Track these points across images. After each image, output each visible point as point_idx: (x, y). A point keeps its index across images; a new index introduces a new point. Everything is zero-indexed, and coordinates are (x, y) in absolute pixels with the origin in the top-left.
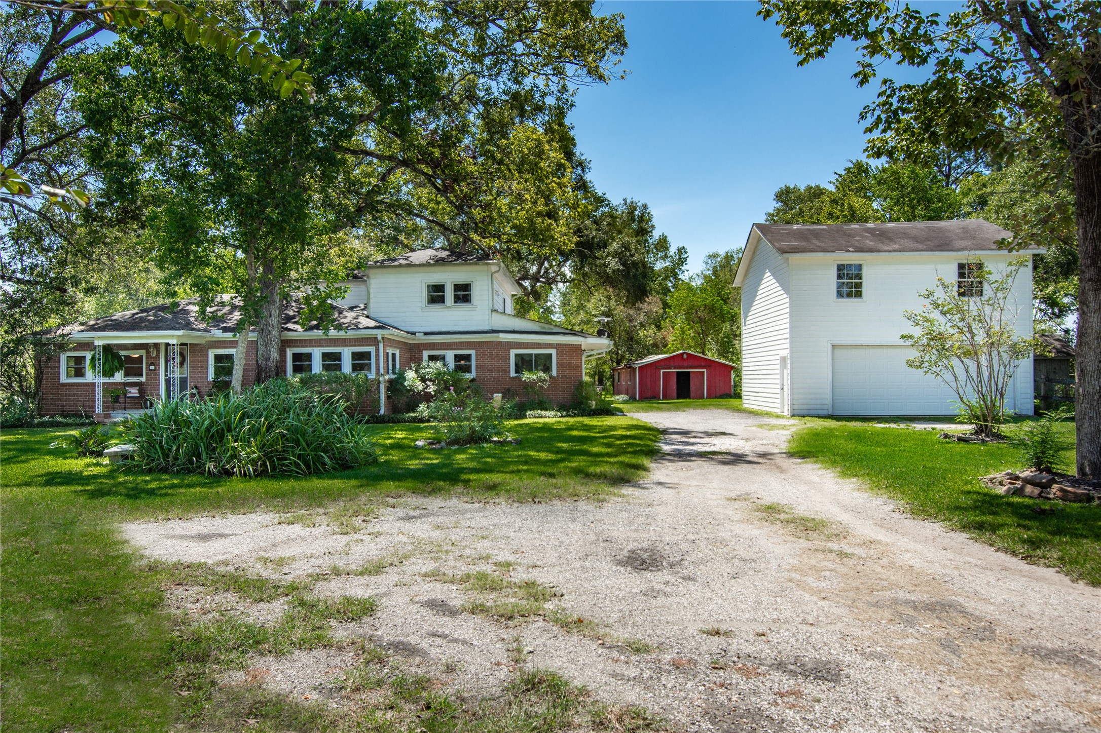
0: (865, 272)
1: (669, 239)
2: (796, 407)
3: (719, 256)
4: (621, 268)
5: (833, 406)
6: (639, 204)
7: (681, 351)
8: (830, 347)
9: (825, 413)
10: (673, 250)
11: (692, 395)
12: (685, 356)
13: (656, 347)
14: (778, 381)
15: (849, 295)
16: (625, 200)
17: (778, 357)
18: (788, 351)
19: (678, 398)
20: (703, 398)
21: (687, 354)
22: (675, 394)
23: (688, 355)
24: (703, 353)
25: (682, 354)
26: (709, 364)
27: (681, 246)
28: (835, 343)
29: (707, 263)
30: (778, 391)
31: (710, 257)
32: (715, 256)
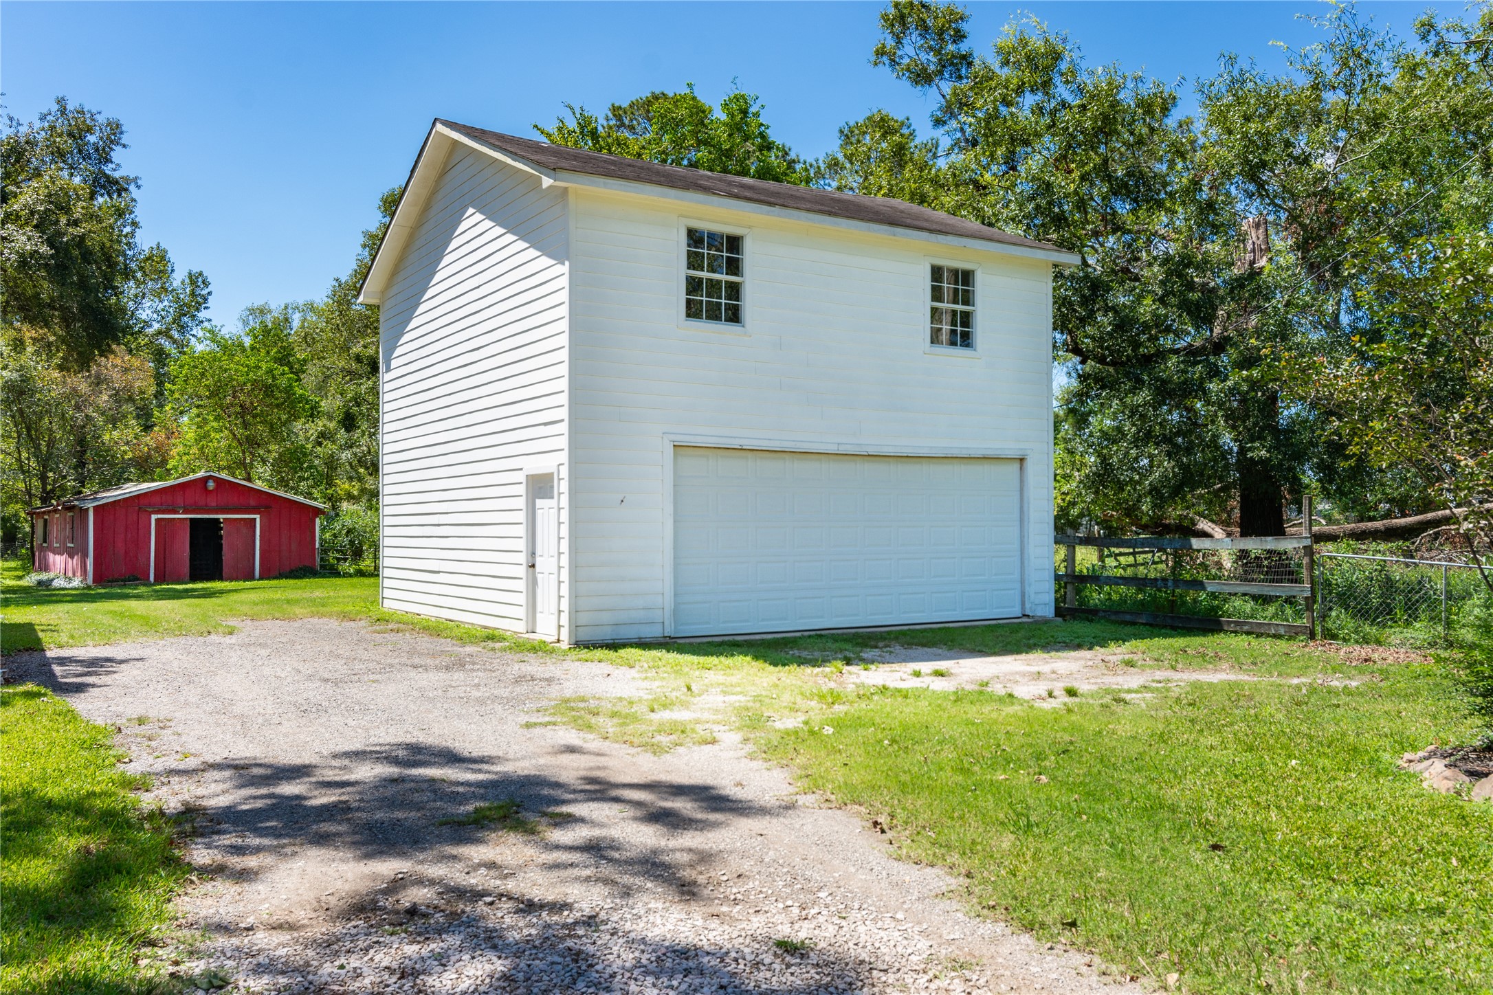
0: (751, 254)
1: (171, 255)
2: (584, 619)
3: (270, 312)
4: (44, 249)
5: (676, 612)
6: (101, 119)
7: (201, 474)
8: (670, 450)
9: (654, 632)
10: (178, 278)
11: (226, 570)
12: (211, 485)
13: (145, 466)
14: (521, 545)
15: (714, 314)
16: (61, 101)
17: (520, 476)
18: (564, 457)
19: (194, 578)
20: (250, 577)
21: (216, 480)
22: (186, 569)
23: (218, 481)
24: (249, 479)
25: (204, 480)
26: (265, 502)
27: (195, 270)
28: (683, 440)
29: (246, 323)
30: (521, 571)
31: (252, 311)
32: (262, 311)
